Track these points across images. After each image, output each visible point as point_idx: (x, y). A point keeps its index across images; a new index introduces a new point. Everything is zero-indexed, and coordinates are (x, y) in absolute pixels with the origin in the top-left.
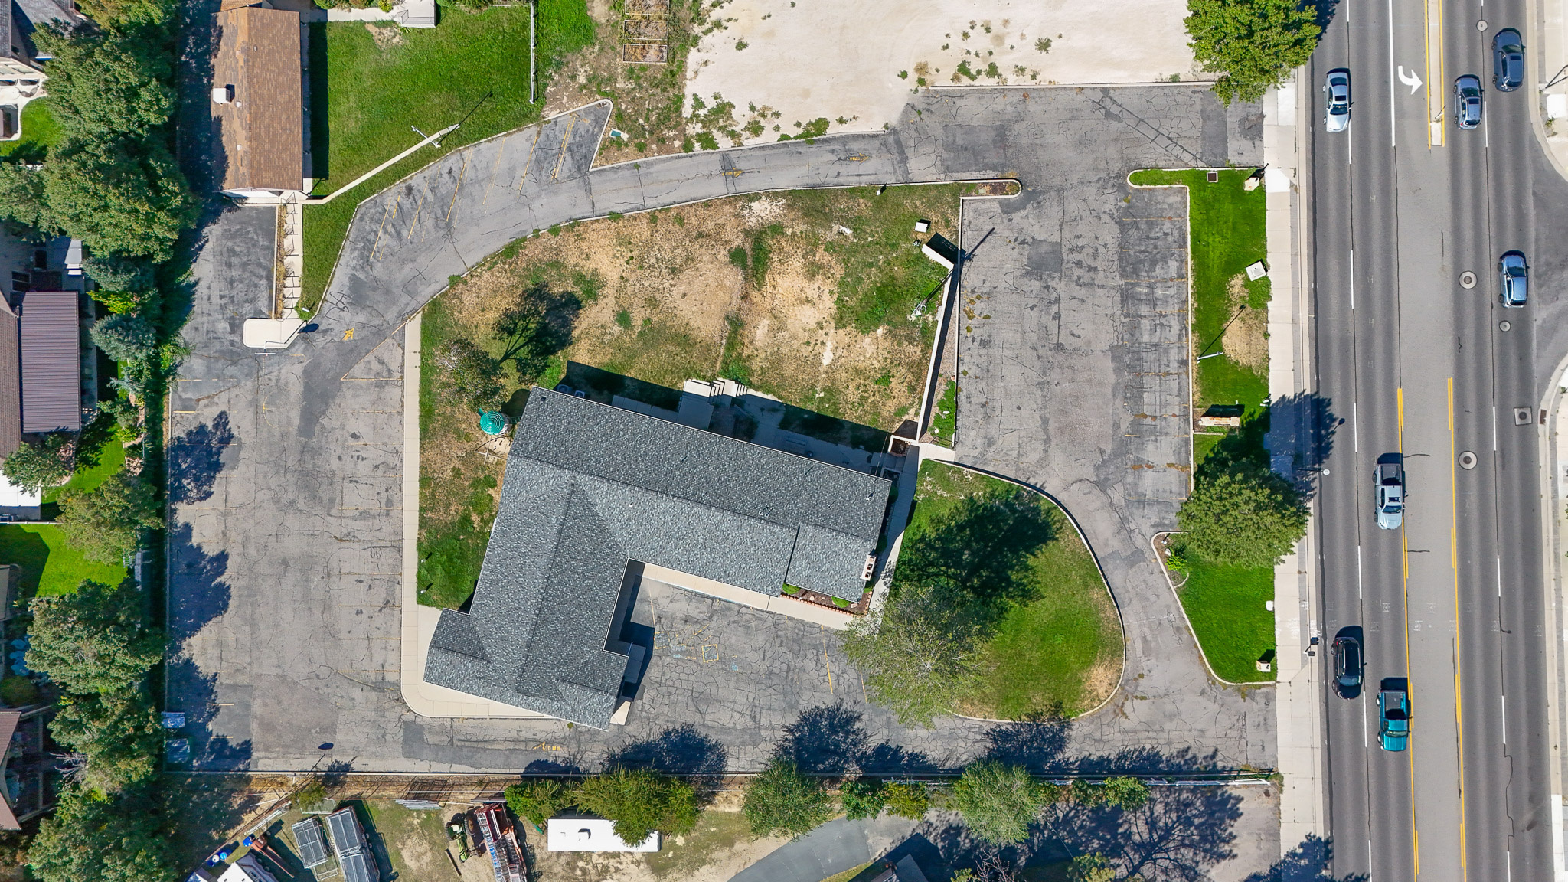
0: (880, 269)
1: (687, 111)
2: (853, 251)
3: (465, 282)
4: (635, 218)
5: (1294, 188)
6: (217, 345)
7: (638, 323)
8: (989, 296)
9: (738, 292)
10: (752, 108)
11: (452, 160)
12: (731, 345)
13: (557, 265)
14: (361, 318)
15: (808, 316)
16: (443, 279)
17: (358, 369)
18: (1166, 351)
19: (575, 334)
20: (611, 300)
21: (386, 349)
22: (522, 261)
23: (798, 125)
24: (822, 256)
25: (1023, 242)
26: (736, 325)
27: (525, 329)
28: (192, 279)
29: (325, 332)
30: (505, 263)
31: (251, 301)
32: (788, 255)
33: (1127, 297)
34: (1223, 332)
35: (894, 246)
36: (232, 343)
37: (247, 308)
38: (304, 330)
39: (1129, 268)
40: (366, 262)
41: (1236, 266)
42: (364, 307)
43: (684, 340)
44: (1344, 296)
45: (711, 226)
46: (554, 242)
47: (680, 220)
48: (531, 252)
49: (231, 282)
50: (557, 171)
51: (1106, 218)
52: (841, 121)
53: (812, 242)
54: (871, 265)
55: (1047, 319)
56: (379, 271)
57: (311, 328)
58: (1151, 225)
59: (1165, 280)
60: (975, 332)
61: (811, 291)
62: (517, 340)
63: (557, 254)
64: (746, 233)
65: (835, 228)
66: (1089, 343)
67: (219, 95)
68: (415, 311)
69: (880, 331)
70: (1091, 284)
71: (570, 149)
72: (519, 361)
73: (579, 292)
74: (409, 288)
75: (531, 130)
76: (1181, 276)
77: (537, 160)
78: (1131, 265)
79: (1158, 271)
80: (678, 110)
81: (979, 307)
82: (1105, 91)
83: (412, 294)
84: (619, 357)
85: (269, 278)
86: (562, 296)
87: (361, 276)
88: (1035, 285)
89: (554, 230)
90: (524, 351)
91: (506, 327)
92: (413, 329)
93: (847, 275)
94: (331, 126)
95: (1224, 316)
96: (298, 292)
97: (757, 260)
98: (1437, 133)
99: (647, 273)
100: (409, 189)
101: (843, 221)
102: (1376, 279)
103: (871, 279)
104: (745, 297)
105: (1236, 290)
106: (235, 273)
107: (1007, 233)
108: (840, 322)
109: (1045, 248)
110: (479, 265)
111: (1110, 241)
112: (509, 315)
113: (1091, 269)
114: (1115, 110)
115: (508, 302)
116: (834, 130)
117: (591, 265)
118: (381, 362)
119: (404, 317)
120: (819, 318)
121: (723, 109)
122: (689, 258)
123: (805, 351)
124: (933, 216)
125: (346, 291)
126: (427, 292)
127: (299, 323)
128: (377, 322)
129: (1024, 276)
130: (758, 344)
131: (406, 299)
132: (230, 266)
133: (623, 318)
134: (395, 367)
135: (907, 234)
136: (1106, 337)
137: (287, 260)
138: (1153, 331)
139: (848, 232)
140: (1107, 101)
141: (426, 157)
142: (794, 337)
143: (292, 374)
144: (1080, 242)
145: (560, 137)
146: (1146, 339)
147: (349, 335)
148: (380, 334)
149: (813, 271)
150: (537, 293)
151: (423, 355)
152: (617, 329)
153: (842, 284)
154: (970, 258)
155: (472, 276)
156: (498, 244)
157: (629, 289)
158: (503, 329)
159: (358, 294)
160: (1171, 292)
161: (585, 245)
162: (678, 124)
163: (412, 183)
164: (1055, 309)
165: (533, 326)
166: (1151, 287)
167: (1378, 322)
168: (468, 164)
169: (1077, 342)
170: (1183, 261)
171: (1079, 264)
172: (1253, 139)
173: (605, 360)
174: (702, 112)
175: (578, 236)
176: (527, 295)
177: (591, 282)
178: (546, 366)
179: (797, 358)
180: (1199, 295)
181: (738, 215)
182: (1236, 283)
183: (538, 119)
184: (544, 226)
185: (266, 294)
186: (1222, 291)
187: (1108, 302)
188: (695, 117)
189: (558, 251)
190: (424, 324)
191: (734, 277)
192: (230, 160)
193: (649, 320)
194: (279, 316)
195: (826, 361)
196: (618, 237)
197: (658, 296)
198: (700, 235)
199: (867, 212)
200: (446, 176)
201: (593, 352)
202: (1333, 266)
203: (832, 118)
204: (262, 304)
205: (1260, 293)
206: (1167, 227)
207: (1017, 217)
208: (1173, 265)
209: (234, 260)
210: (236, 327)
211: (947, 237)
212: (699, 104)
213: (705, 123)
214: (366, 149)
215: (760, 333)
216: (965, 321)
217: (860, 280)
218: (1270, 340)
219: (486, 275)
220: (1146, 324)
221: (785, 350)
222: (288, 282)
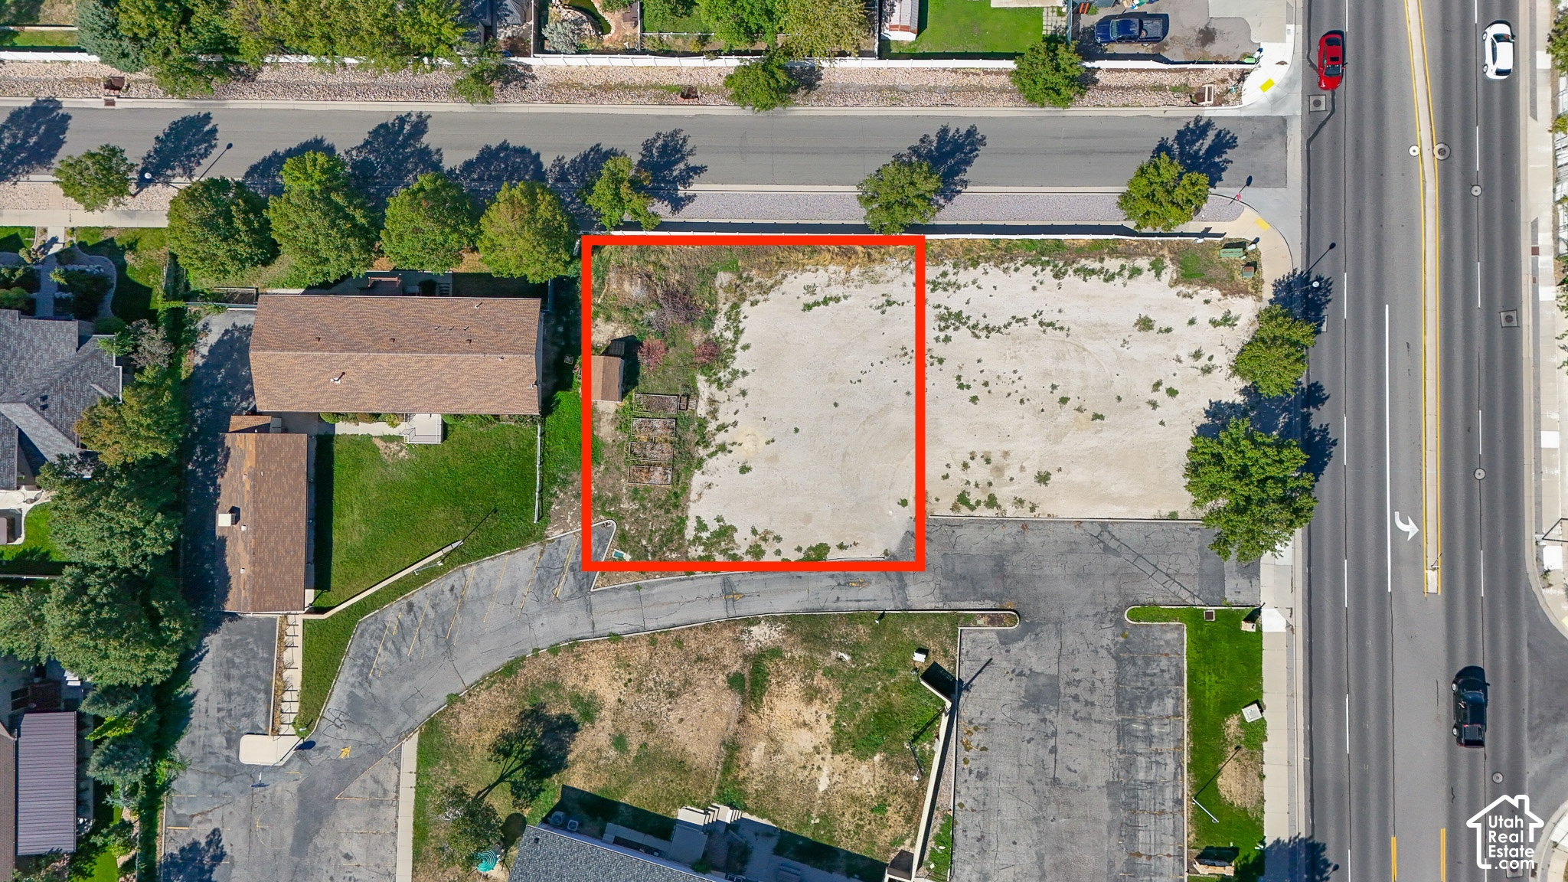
0: (877, 695)
1: (690, 533)
2: (852, 675)
3: (463, 701)
4: (635, 640)
5: (1291, 628)
6: (213, 761)
7: (634, 748)
8: (987, 728)
9: (735, 717)
10: (754, 532)
11: (454, 578)
12: (727, 769)
13: (555, 686)
14: (358, 736)
15: (803, 741)
16: (442, 697)
17: (354, 788)
18: (1162, 789)
19: (571, 757)
20: (608, 723)
21: (381, 768)
22: (520, 682)
23: (799, 549)
24: (820, 680)
25: (1021, 674)
26: (732, 748)
27: (521, 751)
28: (191, 691)
29: (322, 750)
30: (503, 683)
31: (248, 716)
32: (786, 678)
33: (1123, 733)
34: (1218, 773)
35: (892, 673)
36: (228, 758)
37: (245, 723)
38: (301, 747)
39: (1126, 704)
40: (365, 680)
41: (1232, 705)
42: (362, 725)
43: (680, 766)
44: (1340, 742)
45: (710, 650)
46: (554, 661)
47: (679, 643)
48: (530, 672)
49: (229, 695)
50: (559, 591)
51: (1103, 652)
52: (841, 547)
53: (811, 666)
54: (868, 690)
55: (1043, 753)
56: (377, 688)
57: (308, 745)
58: (1148, 661)
59: (1161, 718)
60: (972, 765)
61: (808, 714)
62: (513, 762)
63: (555, 675)
64: (745, 658)
65: (834, 654)
66: (1085, 778)
67: (224, 520)
68: (412, 730)
69: (877, 758)
70: (1087, 719)
71: (572, 569)
72: (514, 784)
73: (576, 715)
74: (407, 707)
75: (534, 549)
76: (1178, 714)
77: (540, 579)
78: (1128, 702)
79: (1155, 708)
80: (681, 532)
81: (976, 738)
82: (1104, 525)
83: (410, 712)
84: (614, 783)
85: (268, 692)
86: (559, 718)
87: (360, 693)
88: (1032, 717)
89: (554, 650)
90: (520, 773)
91: (502, 749)
92: (410, 748)
93: (845, 700)
94: (335, 538)
95: (1220, 757)
96: (296, 707)
97: (755, 683)
98: (1433, 581)
99: (644, 697)
100: (411, 606)
101: (842, 646)
102: (1372, 725)
103: (869, 705)
104: (742, 721)
105: (1232, 730)
106: (234, 685)
107: (1005, 664)
108: (837, 748)
109: (1042, 680)
110: (478, 683)
111: (1107, 676)
112: (505, 736)
113: (1087, 703)
114: (1113, 544)
115: (506, 723)
116: (834, 555)
117: (589, 687)
118: (377, 782)
119: (402, 736)
120: (816, 742)
121: (726, 532)
122: (687, 682)
123: (801, 775)
124: (931, 645)
125: (344, 708)
126: (425, 710)
127: (296, 741)
128: (374, 740)
129: (1021, 708)
130: (755, 766)
131: (403, 717)
132: (228, 677)
133: (619, 742)
134: (391, 786)
135: (905, 662)
136: (1102, 775)
137: (286, 674)
138: (1149, 768)
139: (847, 658)
140: (1106, 535)
141: (430, 574)
142: (790, 761)
143: (286, 791)
144: (1078, 676)
145: (563, 556)
146: (1141, 776)
147: (345, 753)
148: (377, 753)
149: (811, 695)
150: (535, 714)
151: (418, 775)
152: (613, 753)
153: (839, 709)
154: (968, 688)
155: (470, 695)
156: (497, 663)
157: (627, 713)
158: (498, 751)
159: (355, 712)
160: (1167, 729)
161: (583, 666)
162: (681, 546)
163: (414, 599)
164: (1052, 742)
165: (529, 748)
166: (1147, 724)
167: (1373, 767)
168: (470, 582)
169: (1074, 777)
170: (1179, 699)
171: (1076, 698)
172: (1250, 578)
173: (600, 785)
174: (705, 535)
175: (577, 656)
176: (524, 716)
177: (589, 704)
178: (541, 790)
179: (793, 783)
180: (1195, 734)
181: (737, 640)
182: (1233, 722)
183: (542, 538)
184: (544, 645)
185: (264, 709)
186: (1218, 731)
187: (1105, 737)
188: (697, 539)
189: (557, 671)
190: (420, 744)
191: (731, 702)
192: (233, 582)
193: (645, 745)
194: (276, 732)
195: (822, 787)
196: (617, 658)
197: (655, 721)
198: (699, 659)
199: (866, 639)
200: (448, 593)
201: (588, 777)
202: (1329, 708)
203: (832, 543)
204: (260, 719)
205: (1255, 734)
206: (1164, 663)
207: (1015, 648)
208: (1170, 702)
209: (234, 672)
210: (232, 742)
211: (945, 667)
212: (701, 526)
213: (708, 545)
214: (370, 560)
215: (757, 754)
216: (963, 753)
217: (857, 706)
218: (1265, 781)
219: (484, 695)
220: (1142, 761)
221: (781, 774)
222: (287, 696)
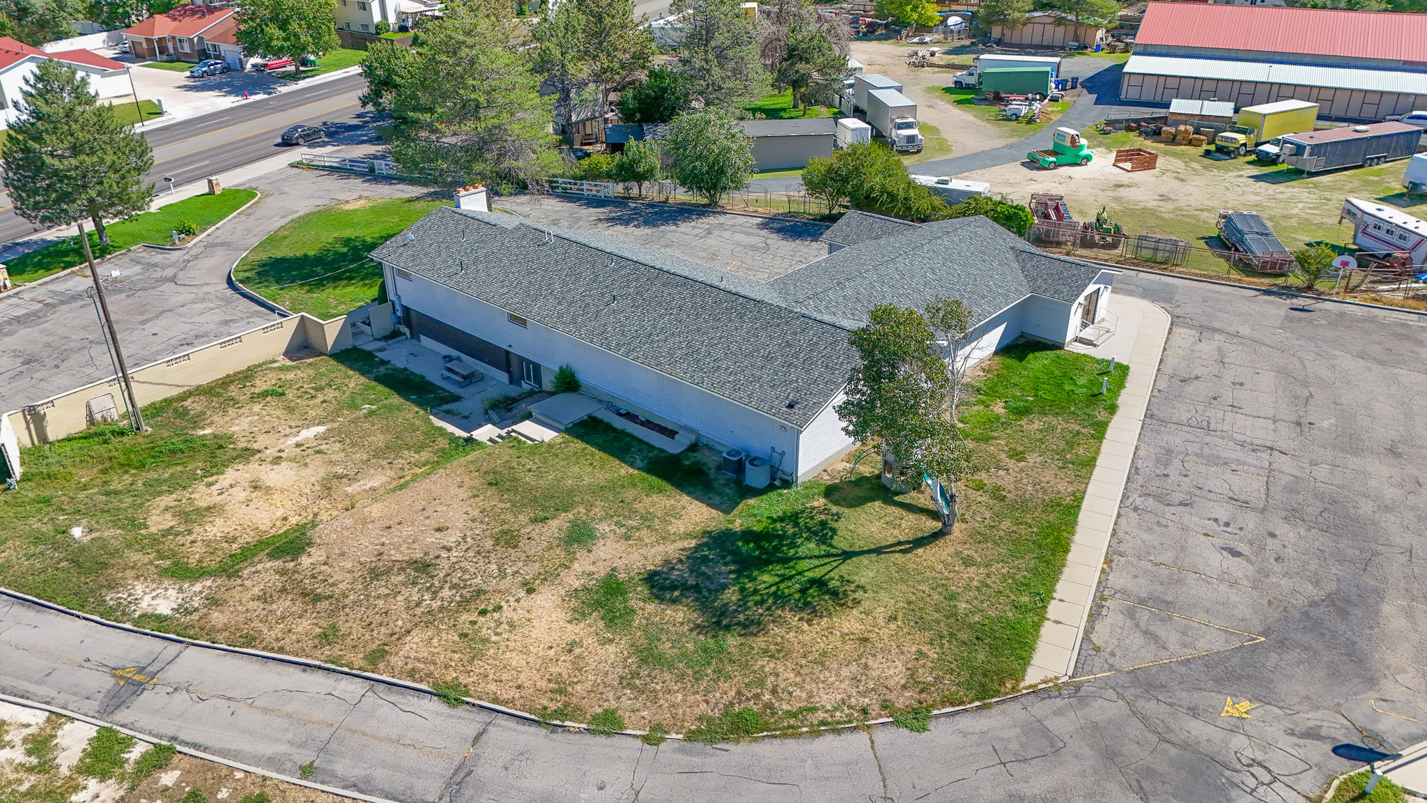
14: (1198, 729)
20: (580, 566)
21: (1138, 654)
22: (726, 692)
29: (1311, 735)
30: (769, 706)
32: (210, 542)
38: (1379, 757)
42: (1188, 748)
45: (281, 606)
47: (329, 635)
48: (691, 703)
57: (1355, 754)
61: (236, 496)
62: (812, 569)
64: (233, 575)
65: (89, 539)
68: (1035, 691)
69: (205, 431)
72: (825, 541)
73: (636, 597)
74: (1045, 744)
83: (1040, 731)
86: (674, 601)
91: (826, 595)
92: (1052, 663)
99: (476, 581)
108: (246, 454)
110: (834, 729)
112: (810, 611)
115: (798, 632)
117: (575, 631)
118: (1151, 635)
119: (1071, 692)
120: (266, 468)
128: (1152, 709)
131: (1062, 726)
133: (579, 538)
134: (1114, 618)
147: (1238, 708)
148: (1146, 683)
150: (723, 622)
151: (1040, 613)
152: (604, 527)
155: (864, 711)
157: (532, 570)
158: (837, 595)
175: (560, 691)
176: (749, 629)
177: (598, 605)
178: (776, 521)
193: (534, 520)
195: (318, 430)
196: (476, 657)
201: (672, 513)
